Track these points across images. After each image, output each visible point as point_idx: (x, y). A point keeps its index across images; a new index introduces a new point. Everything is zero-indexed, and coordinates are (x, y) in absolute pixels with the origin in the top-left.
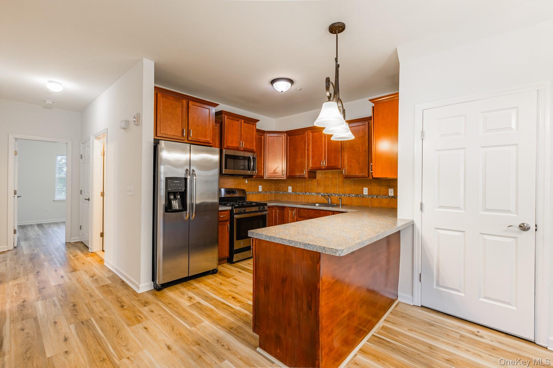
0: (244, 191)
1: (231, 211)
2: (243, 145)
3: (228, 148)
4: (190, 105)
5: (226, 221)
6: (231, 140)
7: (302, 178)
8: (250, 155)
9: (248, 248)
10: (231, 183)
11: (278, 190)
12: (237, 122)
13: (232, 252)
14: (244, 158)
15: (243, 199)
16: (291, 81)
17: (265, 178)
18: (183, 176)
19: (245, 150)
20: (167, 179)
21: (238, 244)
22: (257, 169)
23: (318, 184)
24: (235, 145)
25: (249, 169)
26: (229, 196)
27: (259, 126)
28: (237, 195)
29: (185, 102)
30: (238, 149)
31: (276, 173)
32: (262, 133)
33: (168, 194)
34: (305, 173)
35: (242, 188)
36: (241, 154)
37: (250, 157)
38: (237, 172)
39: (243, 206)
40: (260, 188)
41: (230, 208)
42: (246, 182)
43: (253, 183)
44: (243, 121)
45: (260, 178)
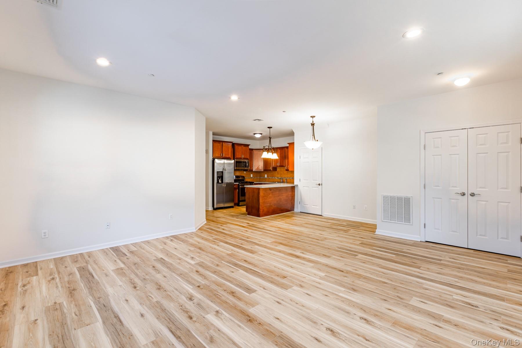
0: (244, 177)
1: (239, 184)
2: (243, 157)
3: (237, 158)
4: (223, 144)
5: (237, 188)
6: (238, 155)
7: (270, 170)
8: (247, 161)
9: (244, 201)
10: (238, 174)
11: (261, 176)
12: (240, 147)
13: (239, 201)
14: (244, 162)
15: (243, 180)
16: (261, 134)
17: (253, 171)
18: (222, 171)
19: (244, 159)
20: (217, 172)
21: (241, 198)
22: (250, 167)
23: (278, 173)
24: (240, 157)
25: (246, 167)
26: (237, 179)
27: (250, 147)
28: (241, 178)
29: (221, 143)
30: (241, 158)
31: (259, 168)
32: (252, 150)
33: (218, 177)
34: (271, 168)
35: (243, 175)
36: (243, 160)
37: (246, 162)
38: (240, 168)
39: (243, 183)
40: (252, 176)
41: (238, 183)
42: (245, 173)
43: (248, 173)
44: (243, 146)
45: (251, 171)
